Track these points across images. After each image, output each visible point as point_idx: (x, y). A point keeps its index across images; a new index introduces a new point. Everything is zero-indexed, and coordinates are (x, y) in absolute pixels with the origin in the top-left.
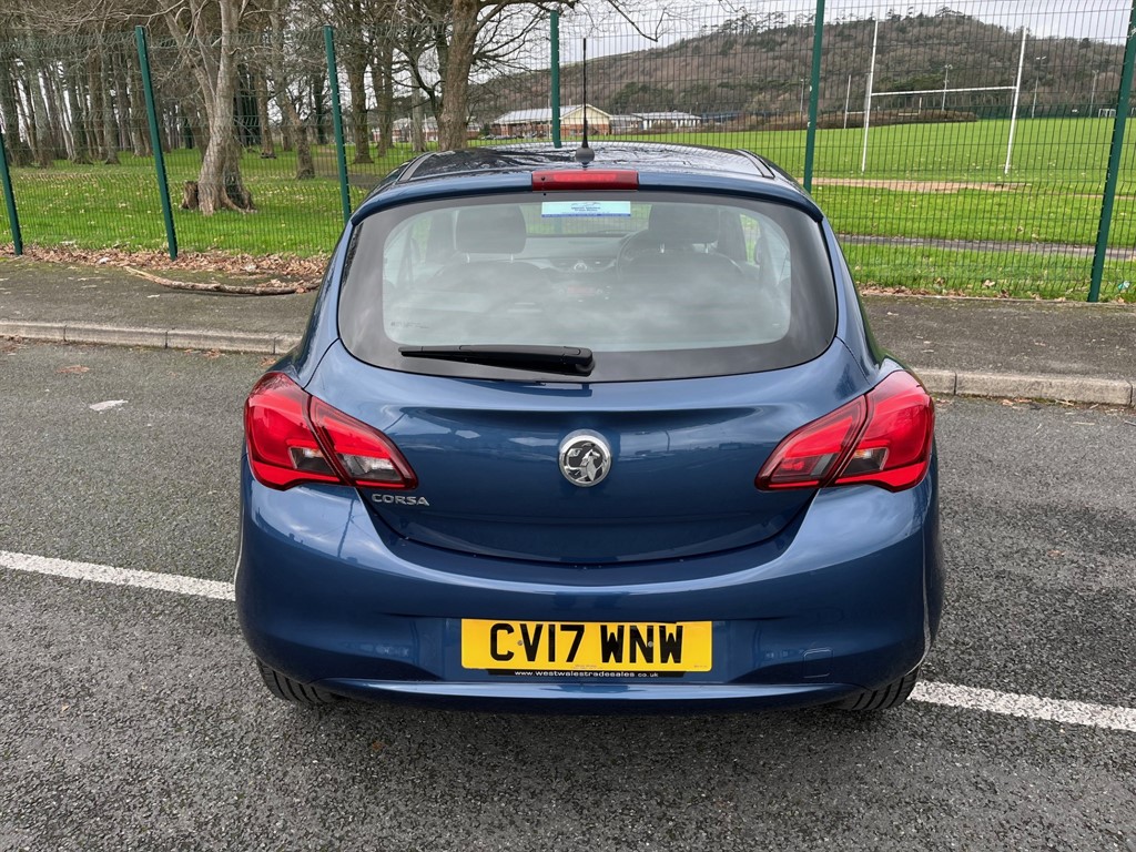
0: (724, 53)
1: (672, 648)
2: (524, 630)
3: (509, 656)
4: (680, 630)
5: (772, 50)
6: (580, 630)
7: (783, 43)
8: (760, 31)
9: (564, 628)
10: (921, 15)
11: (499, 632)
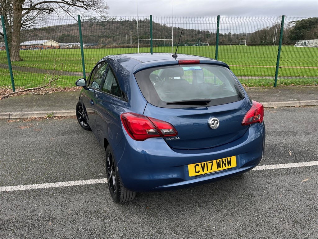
0: (91, 27)
1: (229, 163)
2: (201, 164)
3: (199, 172)
4: (230, 158)
5: (104, 27)
6: (212, 162)
7: (106, 25)
8: (100, 21)
9: (209, 163)
10: (140, 20)
11: (196, 166)
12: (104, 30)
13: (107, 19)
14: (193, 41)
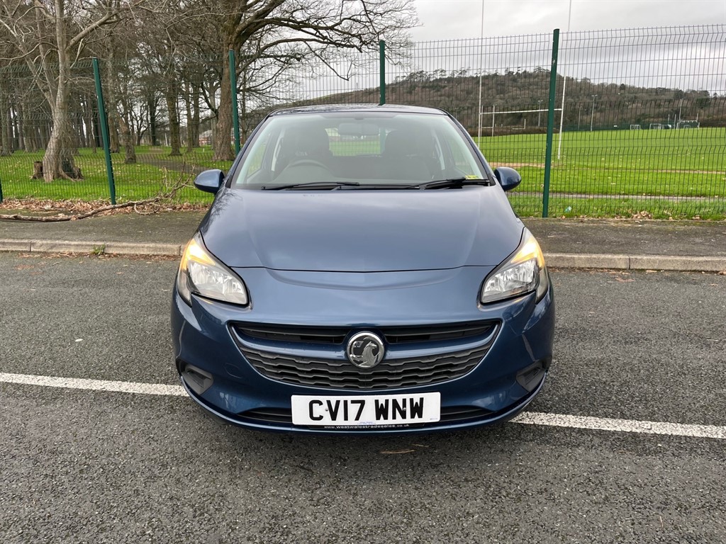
0: (410, 93)
5: (438, 91)
7: (445, 87)
8: (432, 80)
10: (525, 72)
12: (439, 99)
13: (448, 75)
14: (658, 116)
